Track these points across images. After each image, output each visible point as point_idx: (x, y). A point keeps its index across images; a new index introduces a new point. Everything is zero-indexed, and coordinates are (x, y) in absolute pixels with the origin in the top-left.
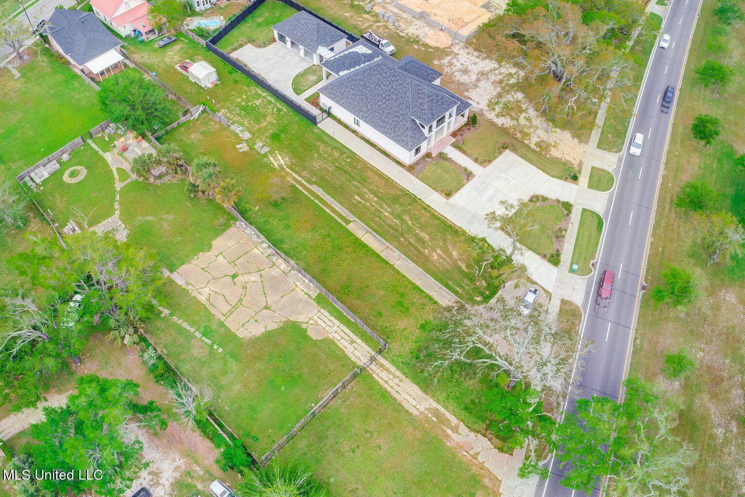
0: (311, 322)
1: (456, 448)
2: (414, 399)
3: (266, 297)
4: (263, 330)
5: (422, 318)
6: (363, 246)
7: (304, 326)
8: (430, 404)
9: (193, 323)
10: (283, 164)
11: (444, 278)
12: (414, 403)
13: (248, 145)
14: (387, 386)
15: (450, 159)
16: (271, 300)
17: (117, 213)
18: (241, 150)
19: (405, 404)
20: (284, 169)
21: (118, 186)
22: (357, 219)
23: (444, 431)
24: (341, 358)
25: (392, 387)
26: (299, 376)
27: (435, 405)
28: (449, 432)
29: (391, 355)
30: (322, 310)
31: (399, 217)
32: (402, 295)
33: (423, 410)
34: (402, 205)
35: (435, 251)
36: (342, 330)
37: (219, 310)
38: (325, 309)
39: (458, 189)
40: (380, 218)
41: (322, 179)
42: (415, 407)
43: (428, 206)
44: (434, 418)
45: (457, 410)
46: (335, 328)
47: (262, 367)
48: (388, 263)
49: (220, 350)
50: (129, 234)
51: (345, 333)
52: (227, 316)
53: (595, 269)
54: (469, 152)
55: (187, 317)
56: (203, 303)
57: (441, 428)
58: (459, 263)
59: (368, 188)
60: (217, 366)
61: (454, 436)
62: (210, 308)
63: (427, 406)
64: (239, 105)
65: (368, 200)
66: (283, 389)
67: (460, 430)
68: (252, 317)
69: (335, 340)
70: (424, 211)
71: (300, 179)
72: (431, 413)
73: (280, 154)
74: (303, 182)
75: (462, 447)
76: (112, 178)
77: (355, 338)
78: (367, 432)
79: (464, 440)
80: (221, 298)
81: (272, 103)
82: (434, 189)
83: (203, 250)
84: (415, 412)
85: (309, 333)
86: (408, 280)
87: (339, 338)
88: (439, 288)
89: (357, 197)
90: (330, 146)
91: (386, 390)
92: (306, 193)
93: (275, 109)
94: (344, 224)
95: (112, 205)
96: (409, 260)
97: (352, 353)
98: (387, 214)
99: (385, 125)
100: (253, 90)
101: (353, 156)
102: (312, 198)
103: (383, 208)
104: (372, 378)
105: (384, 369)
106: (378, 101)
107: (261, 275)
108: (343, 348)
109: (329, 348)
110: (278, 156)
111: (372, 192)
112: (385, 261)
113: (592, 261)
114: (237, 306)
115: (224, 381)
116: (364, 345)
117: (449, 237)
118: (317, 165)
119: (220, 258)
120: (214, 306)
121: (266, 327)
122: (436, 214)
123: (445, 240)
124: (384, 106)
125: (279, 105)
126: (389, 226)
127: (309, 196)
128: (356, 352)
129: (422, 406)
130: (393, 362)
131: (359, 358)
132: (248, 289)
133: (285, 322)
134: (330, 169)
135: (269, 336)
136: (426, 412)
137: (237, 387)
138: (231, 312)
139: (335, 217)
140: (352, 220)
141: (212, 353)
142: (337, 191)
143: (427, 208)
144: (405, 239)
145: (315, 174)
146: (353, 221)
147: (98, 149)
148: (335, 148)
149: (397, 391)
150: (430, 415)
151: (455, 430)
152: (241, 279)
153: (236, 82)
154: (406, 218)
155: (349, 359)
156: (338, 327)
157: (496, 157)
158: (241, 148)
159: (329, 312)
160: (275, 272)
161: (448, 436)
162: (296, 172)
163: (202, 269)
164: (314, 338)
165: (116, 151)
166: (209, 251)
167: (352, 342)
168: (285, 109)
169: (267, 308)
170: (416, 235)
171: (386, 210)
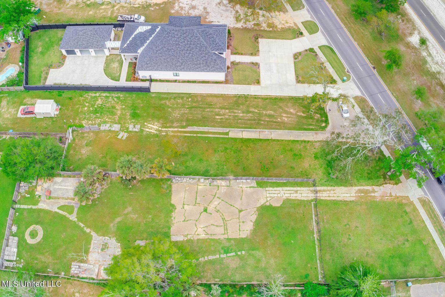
0: (268, 199)
1: (382, 199)
2: (347, 193)
3: (234, 206)
4: (252, 224)
5: (311, 154)
6: (248, 140)
7: (268, 204)
8: (355, 190)
9: (214, 253)
10: (157, 128)
11: (300, 126)
12: (348, 195)
13: (125, 132)
14: (332, 198)
15: (239, 62)
16: (238, 205)
17: (93, 234)
18: (124, 138)
19: (346, 200)
20: (161, 130)
21: (73, 217)
22: (231, 129)
23: (371, 196)
24: (301, 203)
25: (333, 196)
26: (292, 229)
27: (357, 188)
28: (373, 194)
29: (318, 183)
30: (267, 189)
31: (248, 112)
32: (291, 150)
33: (355, 195)
34: (243, 104)
35: (282, 116)
36: (286, 190)
37: (219, 233)
38: (267, 187)
39: (259, 76)
40: (240, 119)
41: (188, 120)
42: (351, 196)
43: (255, 95)
44: (362, 194)
45: (367, 182)
46: (282, 192)
47: (272, 241)
48: (268, 140)
49: (243, 252)
50: (117, 239)
51: (289, 190)
52: (226, 233)
53: (350, 73)
54: (243, 52)
55: (208, 252)
56: (206, 238)
57: (369, 196)
58: (298, 113)
59: (217, 108)
60: (251, 261)
61: (376, 194)
62: (213, 237)
63: (355, 192)
64: (90, 112)
65: (224, 115)
66: (292, 242)
67: (376, 190)
68: (239, 222)
69: (288, 198)
70: (256, 100)
71: (176, 129)
72: (359, 193)
73: (149, 124)
74: (180, 130)
75: (383, 196)
76: (63, 217)
77: (295, 189)
78: (345, 226)
79: (381, 192)
80: (212, 227)
81: (109, 97)
82: (248, 84)
83: (171, 211)
84: (353, 199)
85: (273, 205)
86: (286, 141)
87: (289, 195)
88: (303, 133)
89: (217, 117)
90: (171, 98)
91: (333, 200)
92: (189, 135)
93: (115, 99)
94: (227, 136)
95: (84, 233)
96: (277, 130)
97: (302, 197)
98: (241, 115)
99: (199, 66)
100: (87, 96)
101: (189, 95)
102: (194, 135)
103: (236, 113)
104: (322, 200)
105: (322, 191)
106: (185, 54)
107: (218, 198)
108: (296, 198)
109: (290, 204)
110: (149, 125)
111: (221, 108)
112: (266, 140)
113: (346, 70)
114: (225, 224)
115: (263, 265)
116: (302, 188)
117: (281, 104)
118: (176, 114)
119: (186, 207)
120: (214, 235)
121: (251, 221)
122: (263, 97)
123: (281, 107)
124: (190, 55)
125: (115, 94)
126: (249, 120)
127: (192, 135)
128: (303, 195)
129: (353, 194)
130: (322, 185)
131: (307, 196)
132: (220, 210)
133: (257, 210)
134: (186, 112)
135: (258, 224)
136: (357, 195)
137: (272, 261)
138: (226, 229)
139: (218, 136)
140: (227, 131)
141: (241, 258)
142: (204, 121)
143: (256, 97)
144: (264, 121)
145: (182, 121)
146: (229, 131)
147: (30, 207)
148: (175, 98)
149: (337, 197)
150: (359, 194)
151: (374, 191)
152: (211, 208)
153: (70, 98)
154: (252, 109)
155: (304, 201)
156: (282, 190)
157: (258, 46)
158: (122, 137)
159: (271, 187)
160: (223, 190)
161: (374, 197)
162: (170, 127)
163: (184, 221)
164: (278, 205)
165: (43, 198)
166: (176, 209)
167: (296, 192)
168: (121, 95)
169: (240, 211)
170: (266, 115)
171: (238, 113)
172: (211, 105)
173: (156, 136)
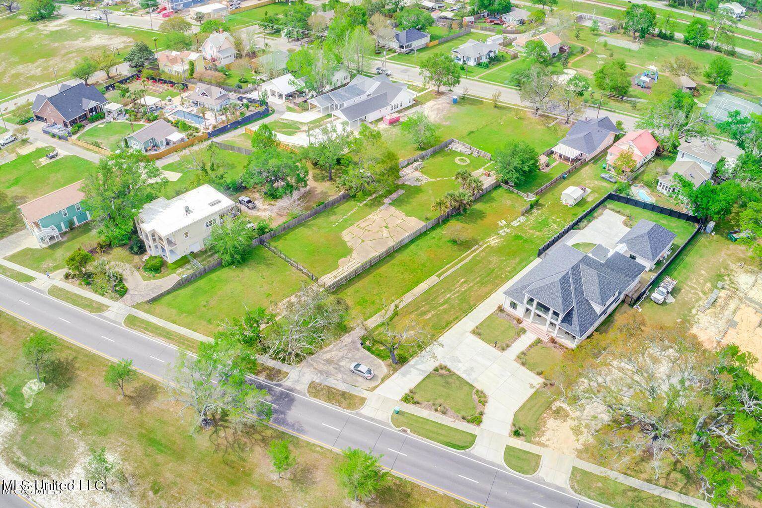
0: (351, 260)
3: (371, 240)
4: (347, 240)
6: (417, 283)
7: (349, 257)
9: (353, 215)
10: (491, 243)
13: (505, 226)
15: (519, 337)
16: (369, 243)
17: (432, 180)
18: (499, 223)
20: (486, 244)
24: (324, 272)
26: (314, 256)
31: (446, 302)
32: (373, 303)
34: (459, 304)
36: (344, 273)
37: (362, 223)
39: (483, 340)
40: (444, 292)
41: (479, 262)
46: (346, 270)
47: (321, 241)
49: (334, 226)
50: (417, 186)
52: (358, 226)
53: (400, 431)
54: (532, 350)
55: (357, 213)
56: (367, 217)
59: (474, 286)
64: (548, 218)
65: (461, 285)
66: (306, 249)
68: (356, 236)
69: (337, 270)
71: (477, 252)
73: (501, 241)
74: (475, 254)
77: (338, 278)
80: (370, 223)
82: (481, 324)
85: (344, 259)
87: (339, 271)
89: (463, 280)
90: (516, 265)
94: (436, 274)
95: (438, 177)
97: (327, 277)
98: (448, 296)
101: (508, 278)
102: (460, 258)
108: (331, 273)
109: (332, 268)
110: (499, 240)
111: (470, 288)
113: (409, 431)
114: (364, 230)
118: (494, 259)
119: (401, 221)
120: (364, 221)
121: (349, 241)
122: (452, 324)
126: (437, 297)
128: (328, 279)
131: (323, 280)
132: (377, 233)
133: (352, 249)
134: (491, 266)
135: (344, 243)
138: (360, 228)
139: (443, 270)
140: (441, 278)
141: (332, 223)
142: (468, 270)
143: (458, 319)
144: (423, 306)
145: (483, 259)
146: (439, 278)
147: (486, 166)
148: (515, 268)
152: (385, 230)
154: (446, 306)
155: (324, 275)
157: (531, 371)
158: (501, 222)
162: (484, 250)
163: (392, 215)
165: (486, 172)
166: (406, 216)
169: (363, 241)
170: (429, 311)
171: (453, 295)
172: (482, 284)
173: (483, 239)
